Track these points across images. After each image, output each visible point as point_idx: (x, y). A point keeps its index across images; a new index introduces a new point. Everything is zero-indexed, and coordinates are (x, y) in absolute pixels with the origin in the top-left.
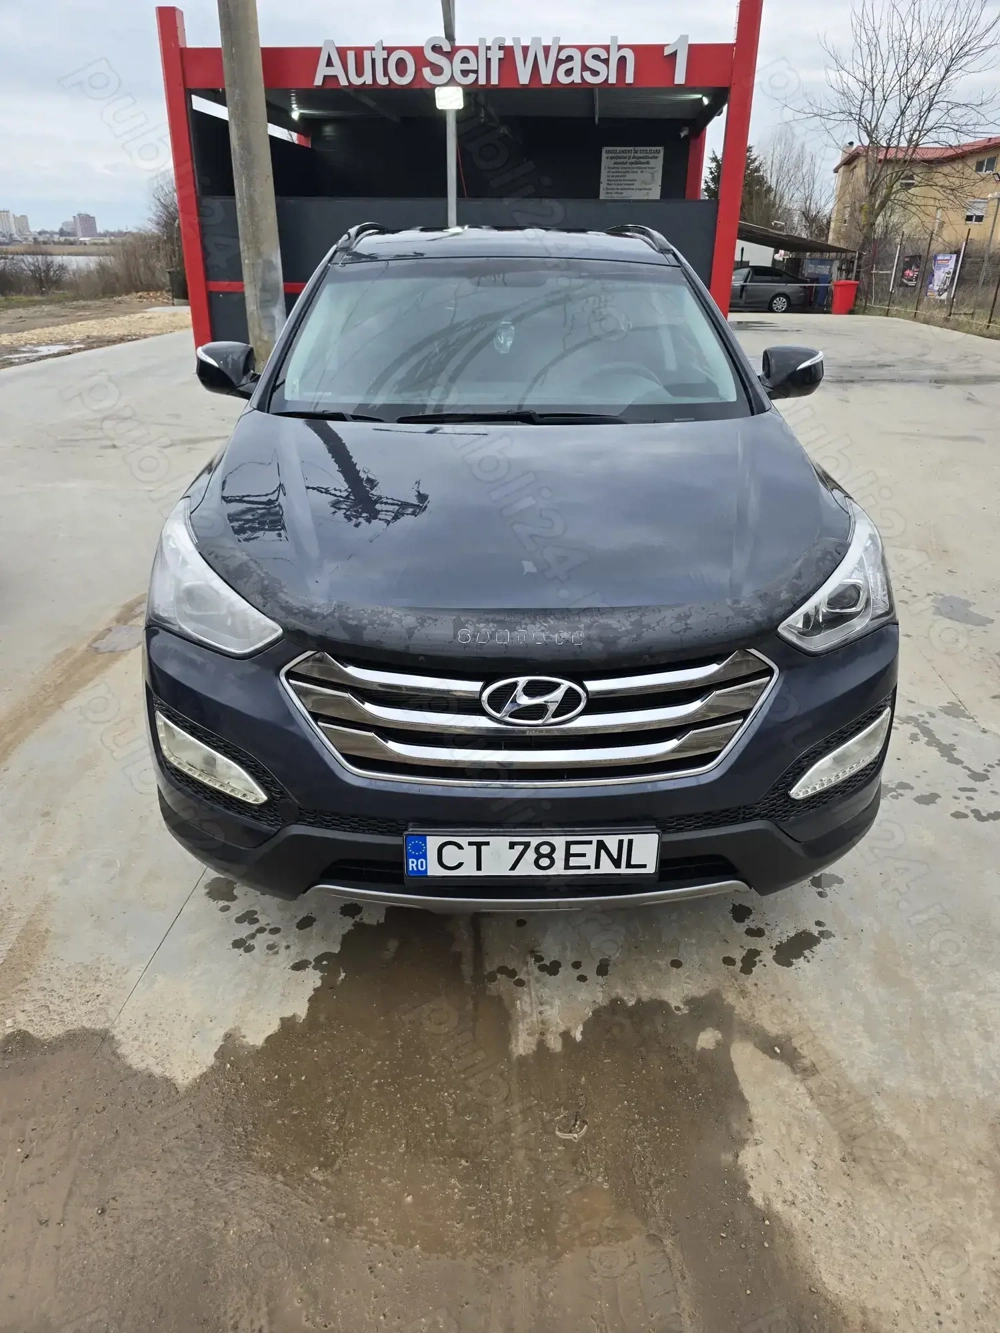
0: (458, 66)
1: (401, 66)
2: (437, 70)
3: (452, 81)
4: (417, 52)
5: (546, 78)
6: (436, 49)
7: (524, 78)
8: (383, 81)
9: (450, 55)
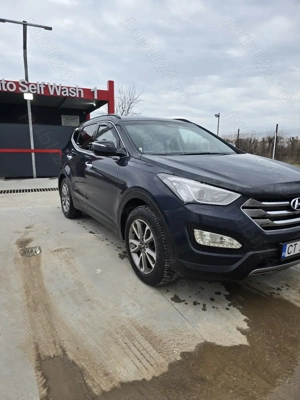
0: (30, 88)
1: (11, 86)
2: (24, 89)
3: (29, 92)
4: (17, 83)
5: (58, 94)
6: (23, 83)
7: (52, 93)
8: (5, 90)
9: (28, 85)
